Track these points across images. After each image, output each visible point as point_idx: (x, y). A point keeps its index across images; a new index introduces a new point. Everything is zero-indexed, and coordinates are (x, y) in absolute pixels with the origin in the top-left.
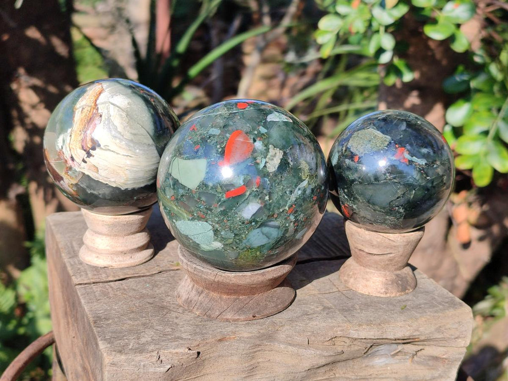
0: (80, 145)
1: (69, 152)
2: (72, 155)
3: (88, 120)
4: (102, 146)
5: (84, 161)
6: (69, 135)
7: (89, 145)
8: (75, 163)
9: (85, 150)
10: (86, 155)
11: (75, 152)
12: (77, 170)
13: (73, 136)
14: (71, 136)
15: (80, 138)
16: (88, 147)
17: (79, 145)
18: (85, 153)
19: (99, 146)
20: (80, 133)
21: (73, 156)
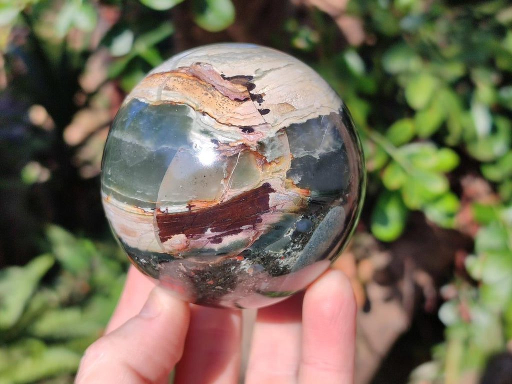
0: (231, 102)
1: (232, 128)
2: (240, 127)
3: (193, 80)
4: (254, 75)
5: (264, 112)
6: (201, 116)
7: (241, 89)
8: (257, 129)
9: (246, 100)
10: (256, 102)
11: (239, 117)
12: (271, 136)
13: (206, 110)
14: (204, 113)
15: (219, 98)
16: (243, 92)
17: (231, 105)
18: (250, 102)
19: (251, 78)
20: (210, 95)
21: (244, 124)
